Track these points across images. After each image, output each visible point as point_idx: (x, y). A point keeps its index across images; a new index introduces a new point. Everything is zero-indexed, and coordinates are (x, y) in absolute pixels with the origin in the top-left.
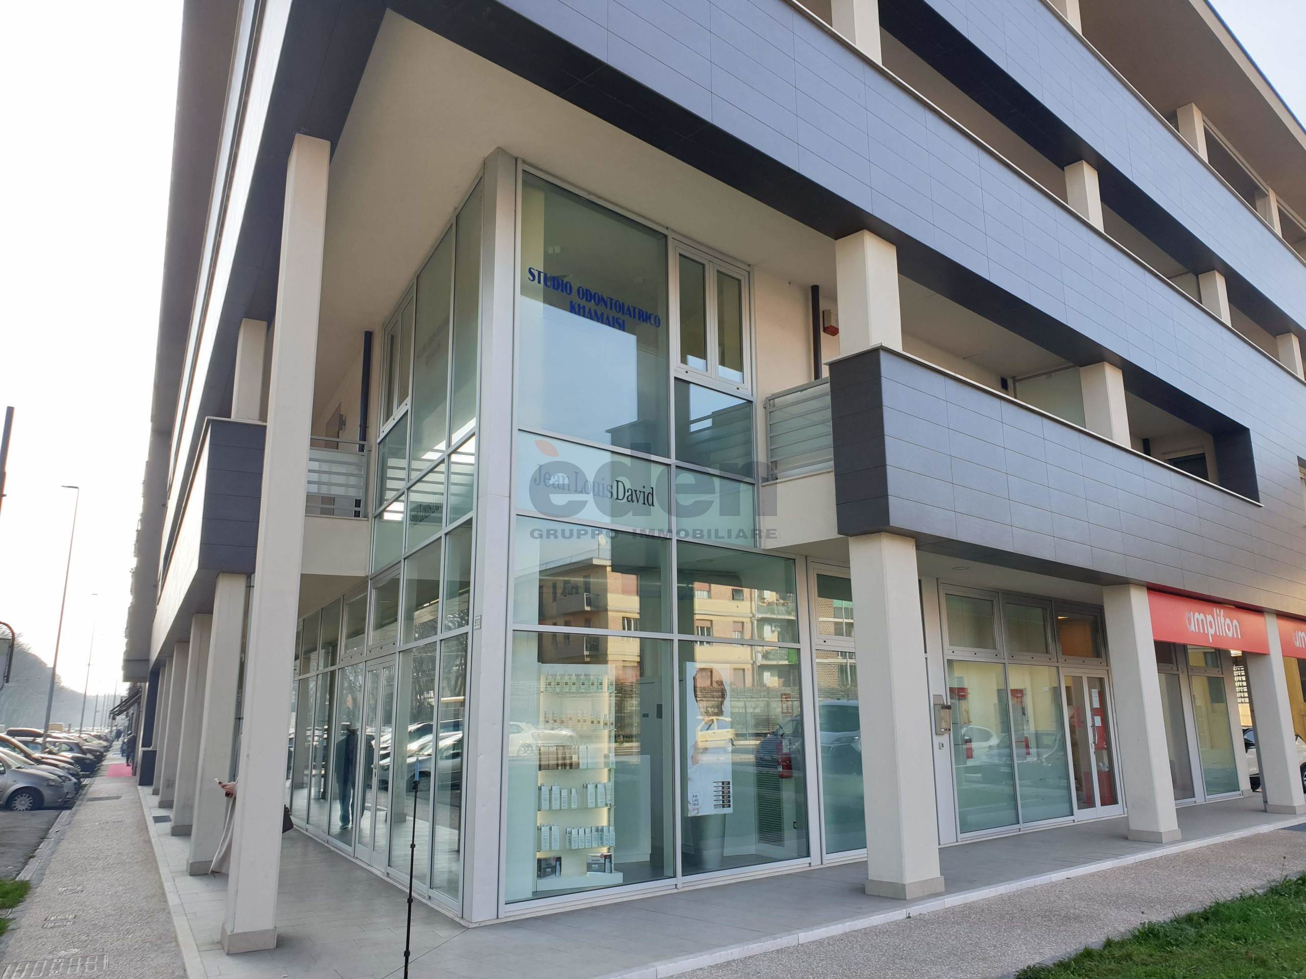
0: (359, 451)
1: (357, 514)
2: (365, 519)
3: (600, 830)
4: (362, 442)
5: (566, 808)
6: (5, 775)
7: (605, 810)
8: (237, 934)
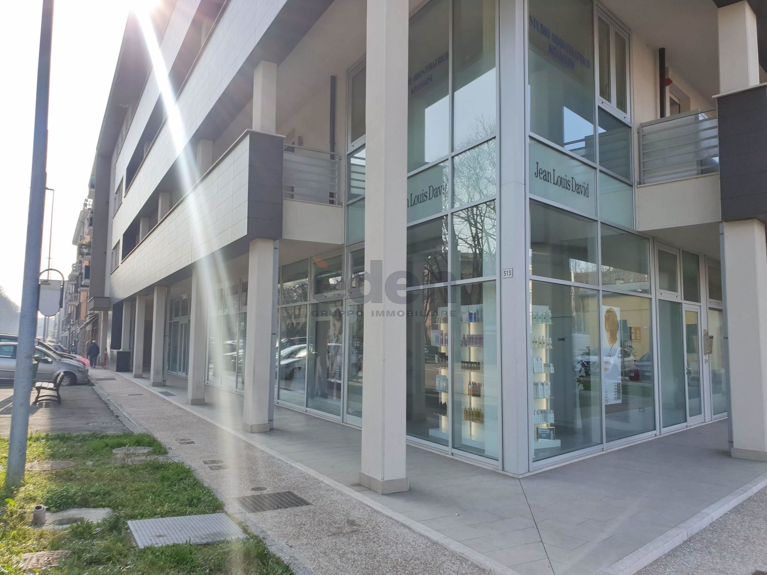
0: (330, 159)
1: (332, 202)
2: (341, 206)
3: (542, 412)
4: (332, 153)
6: (53, 364)
7: (545, 400)
8: (387, 481)
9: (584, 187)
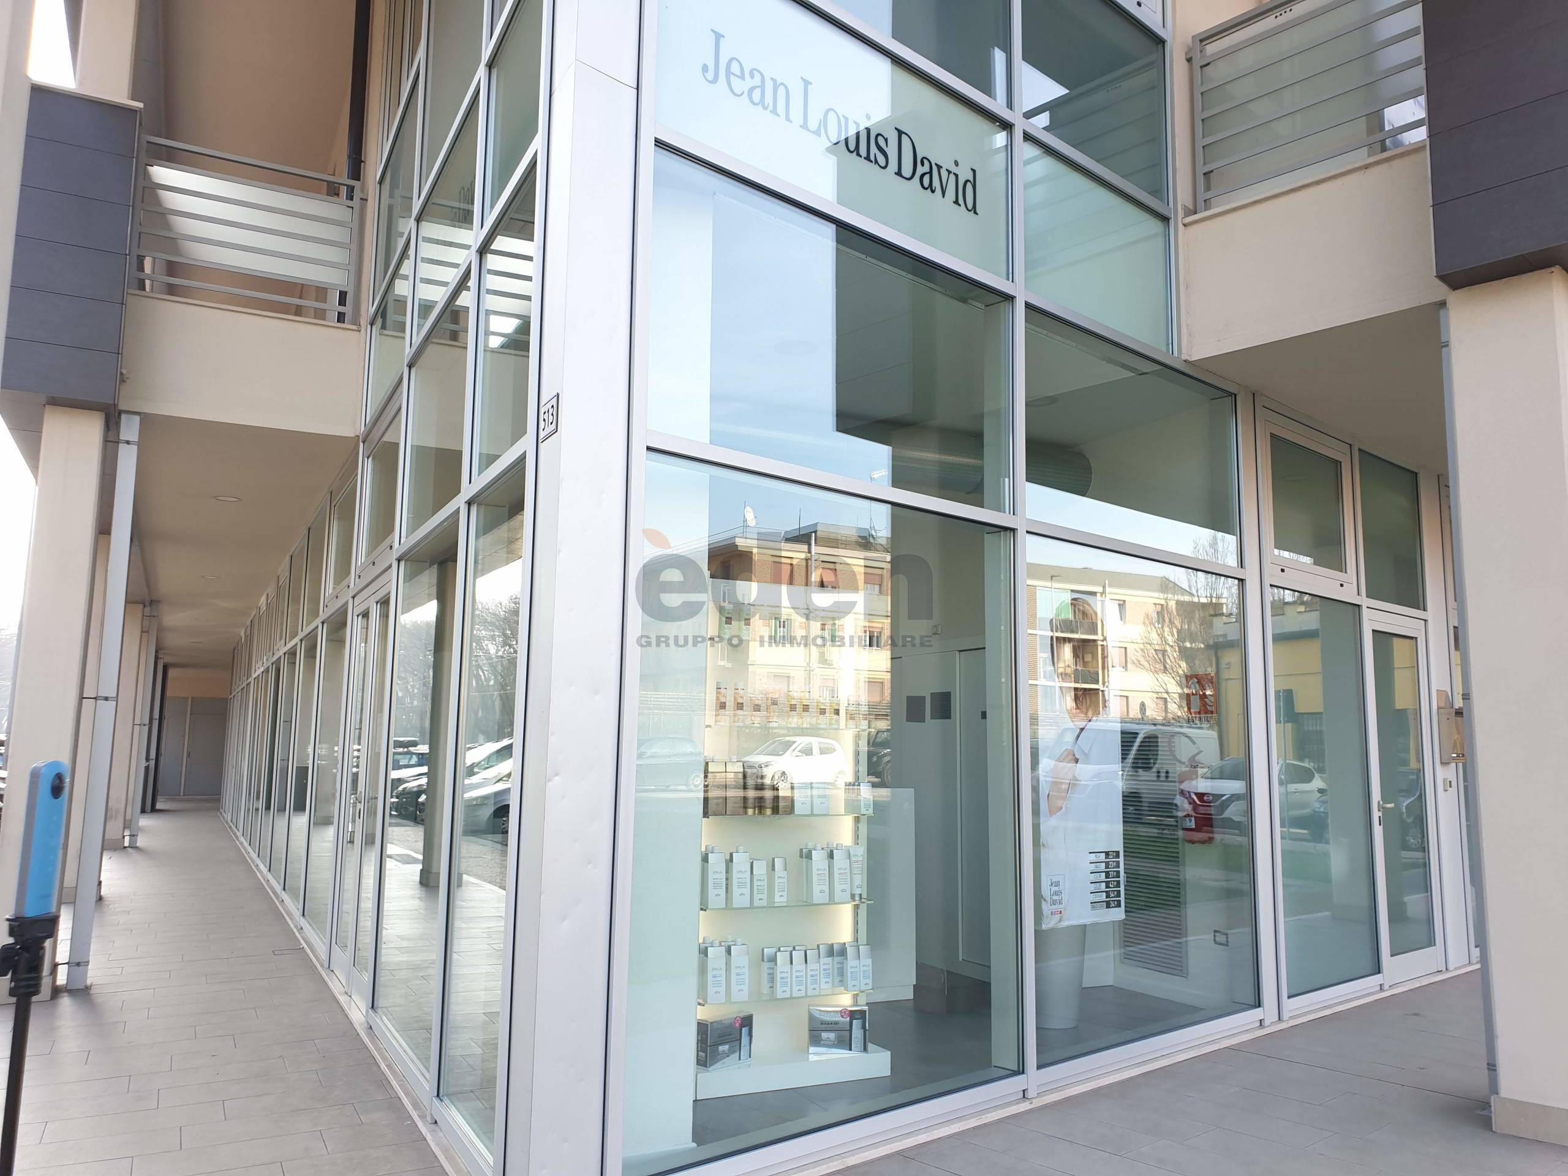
2: (354, 327)
4: (350, 183)
5: (764, 903)
7: (849, 907)
9: (956, 176)
